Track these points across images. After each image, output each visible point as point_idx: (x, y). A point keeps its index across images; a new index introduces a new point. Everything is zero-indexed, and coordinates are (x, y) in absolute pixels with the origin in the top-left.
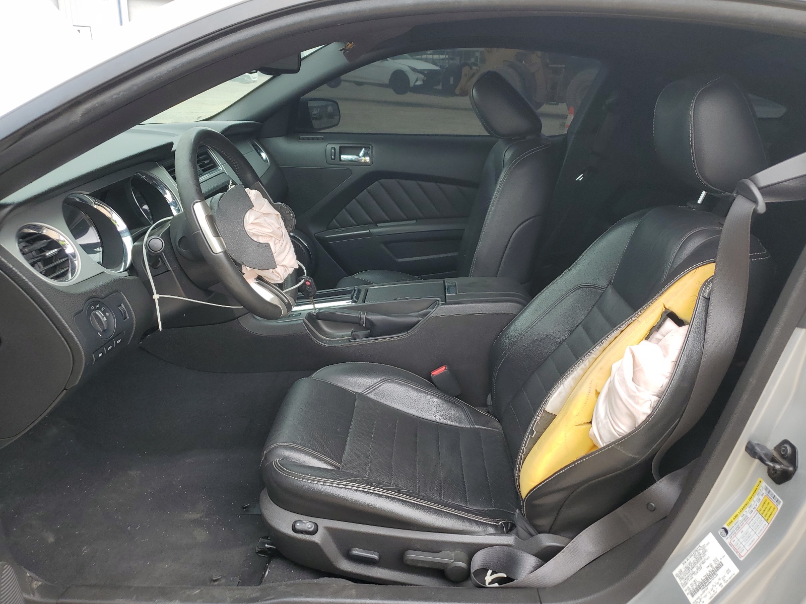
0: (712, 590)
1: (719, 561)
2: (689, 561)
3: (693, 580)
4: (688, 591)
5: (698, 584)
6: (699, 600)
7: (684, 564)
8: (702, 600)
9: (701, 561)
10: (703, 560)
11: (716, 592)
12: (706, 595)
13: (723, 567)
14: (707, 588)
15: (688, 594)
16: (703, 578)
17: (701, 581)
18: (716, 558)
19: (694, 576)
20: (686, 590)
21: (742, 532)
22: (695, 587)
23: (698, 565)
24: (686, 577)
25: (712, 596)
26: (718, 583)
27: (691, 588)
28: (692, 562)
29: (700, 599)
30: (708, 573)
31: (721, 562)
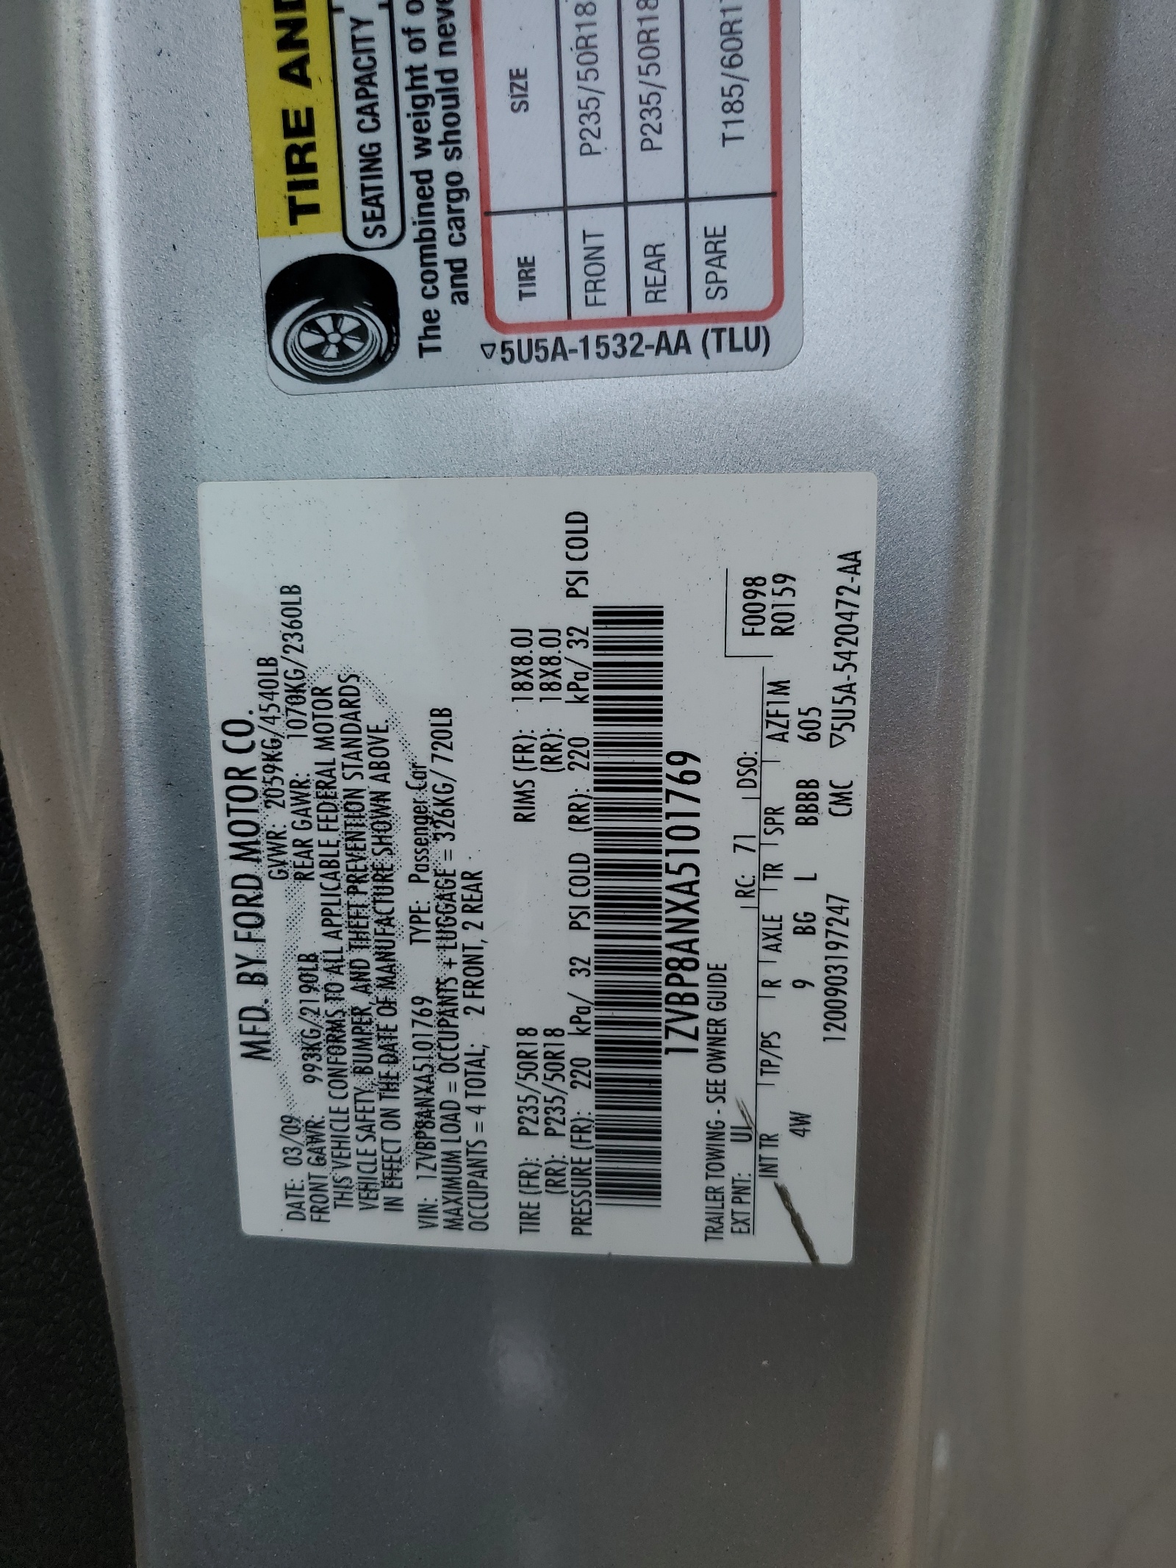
0: (771, 939)
1: (575, 636)
2: (281, 971)
3: (501, 1069)
4: (556, 1210)
5: (583, 1047)
6: (739, 1159)
7: (257, 1050)
8: (773, 1120)
9: (403, 835)
10: (402, 805)
11: (837, 906)
12: (765, 1042)
13: (670, 633)
14: (718, 975)
15: (580, 1224)
16: (585, 945)
17: (586, 987)
18: (521, 637)
19: (470, 1031)
20: (529, 1219)
21: (520, 103)
22: (582, 1102)
23: (406, 896)
24: (408, 1116)
25: (834, 987)
26: (771, 815)
27: (561, 1148)
28: (313, 940)
29: (746, 1133)
30: (585, 843)
31: (604, 616)
